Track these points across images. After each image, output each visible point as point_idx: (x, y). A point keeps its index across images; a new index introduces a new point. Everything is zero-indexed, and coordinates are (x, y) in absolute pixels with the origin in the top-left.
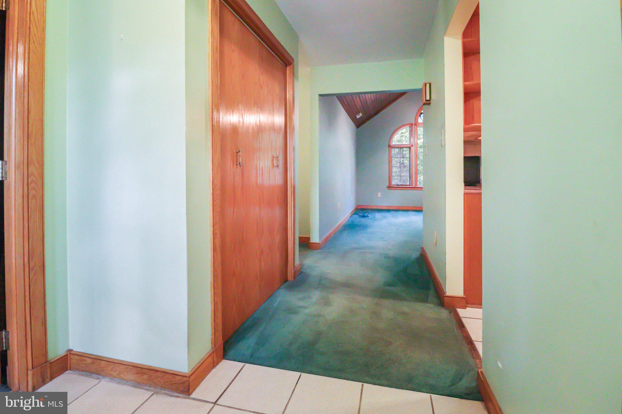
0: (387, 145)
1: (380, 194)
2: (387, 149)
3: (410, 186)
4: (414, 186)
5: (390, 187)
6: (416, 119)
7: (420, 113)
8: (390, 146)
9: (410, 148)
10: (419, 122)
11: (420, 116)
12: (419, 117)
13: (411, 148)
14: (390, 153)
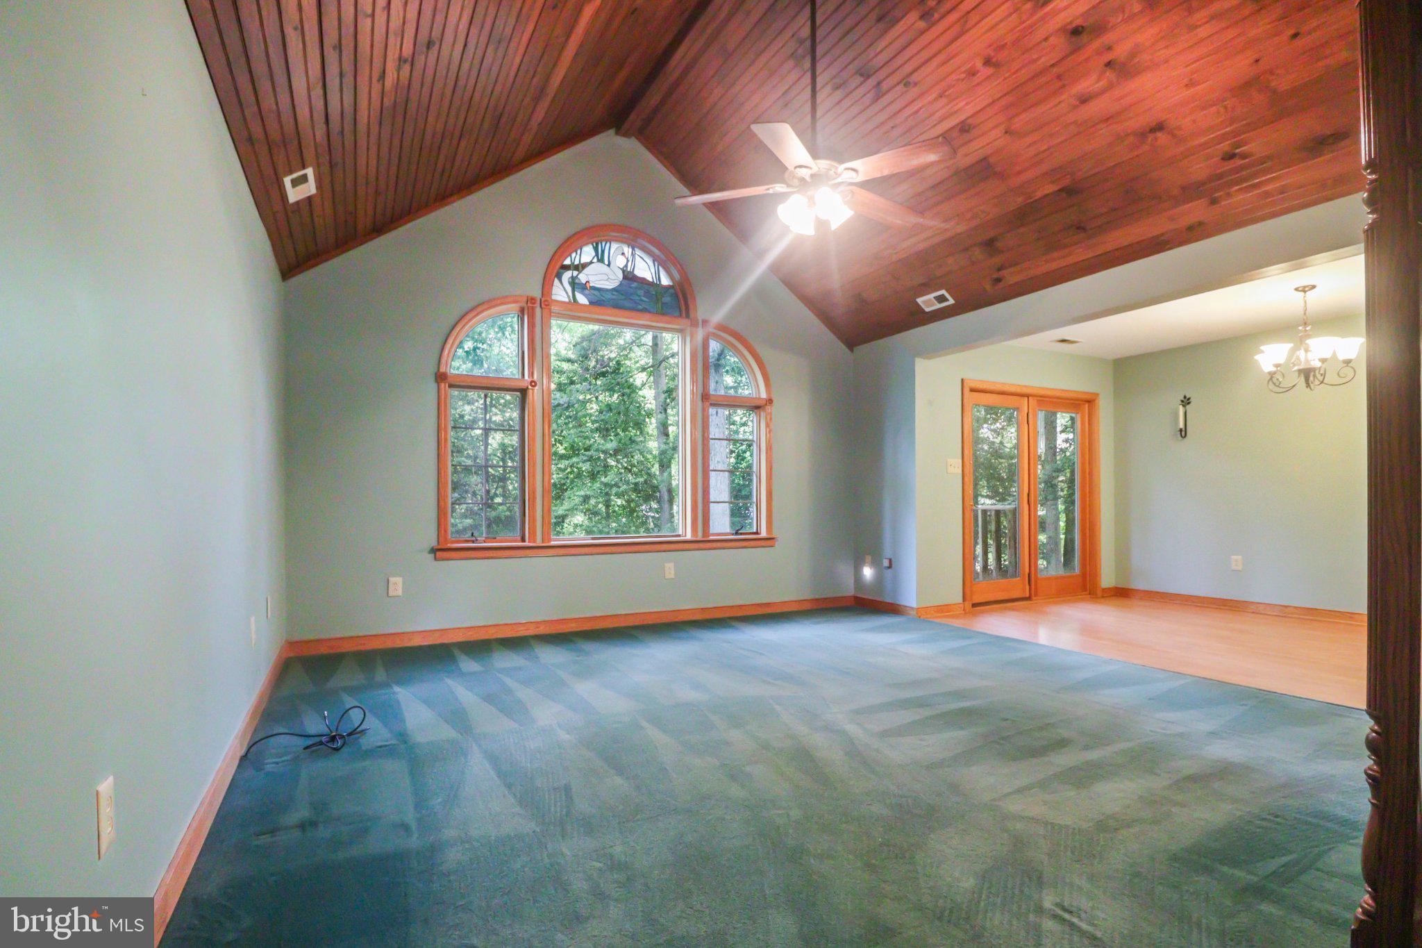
0: (433, 370)
1: (397, 585)
2: (433, 386)
3: (523, 540)
4: (539, 542)
5: (441, 551)
6: (546, 286)
7: (558, 265)
8: (441, 377)
9: (523, 392)
10: (554, 297)
11: (559, 276)
12: (556, 281)
13: (530, 392)
14: (441, 407)
